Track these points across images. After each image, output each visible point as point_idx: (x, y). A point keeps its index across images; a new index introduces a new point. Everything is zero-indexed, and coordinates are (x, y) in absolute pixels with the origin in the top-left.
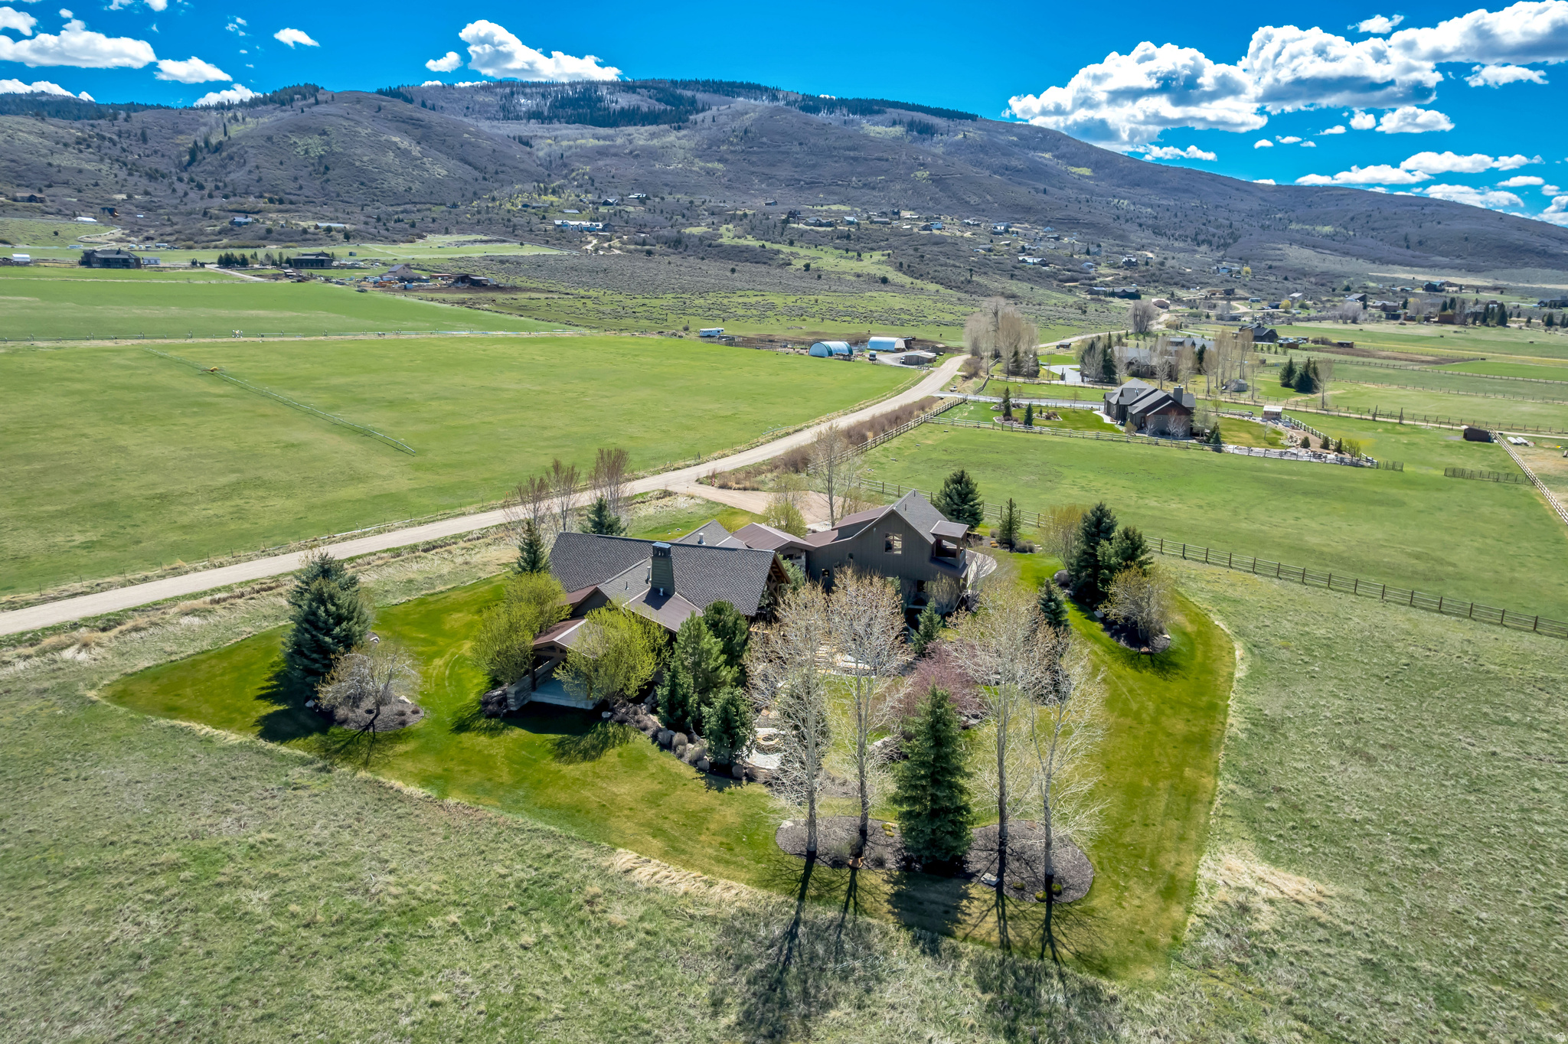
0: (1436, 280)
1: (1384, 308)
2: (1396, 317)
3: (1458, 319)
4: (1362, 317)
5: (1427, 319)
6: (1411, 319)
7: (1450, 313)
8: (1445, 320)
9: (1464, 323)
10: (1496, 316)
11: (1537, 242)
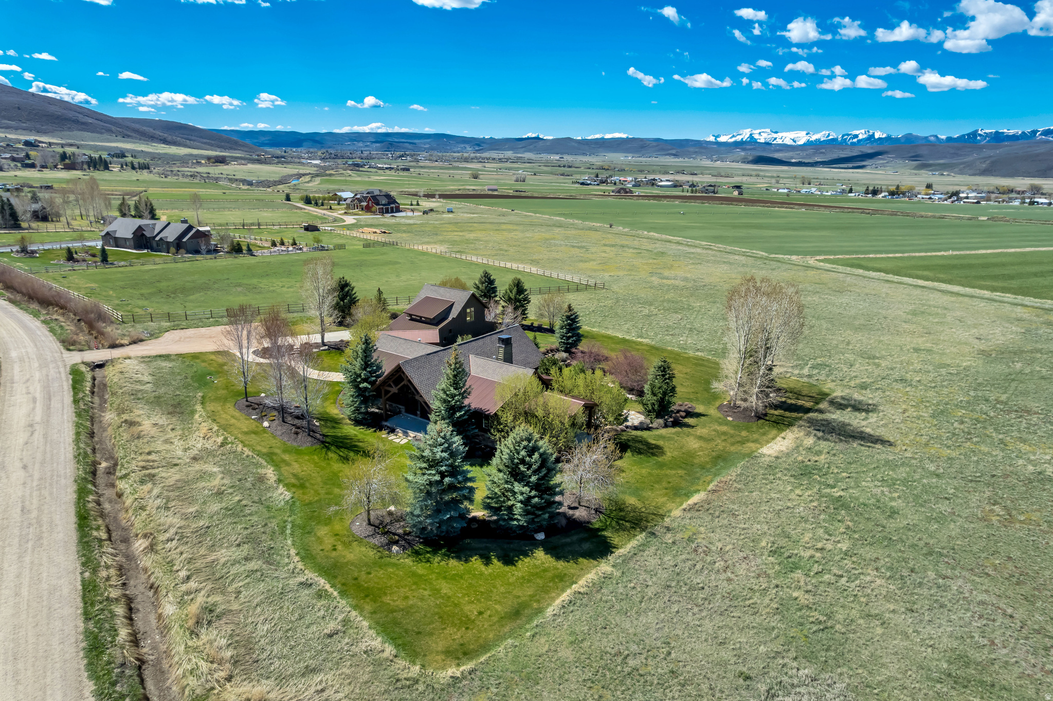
0: (31, 138)
1: (13, 159)
2: (33, 166)
3: (78, 166)
4: (6, 167)
5: (55, 167)
6: (43, 167)
7: (68, 162)
8: (69, 167)
9: (82, 169)
10: (99, 164)
11: (71, 114)
